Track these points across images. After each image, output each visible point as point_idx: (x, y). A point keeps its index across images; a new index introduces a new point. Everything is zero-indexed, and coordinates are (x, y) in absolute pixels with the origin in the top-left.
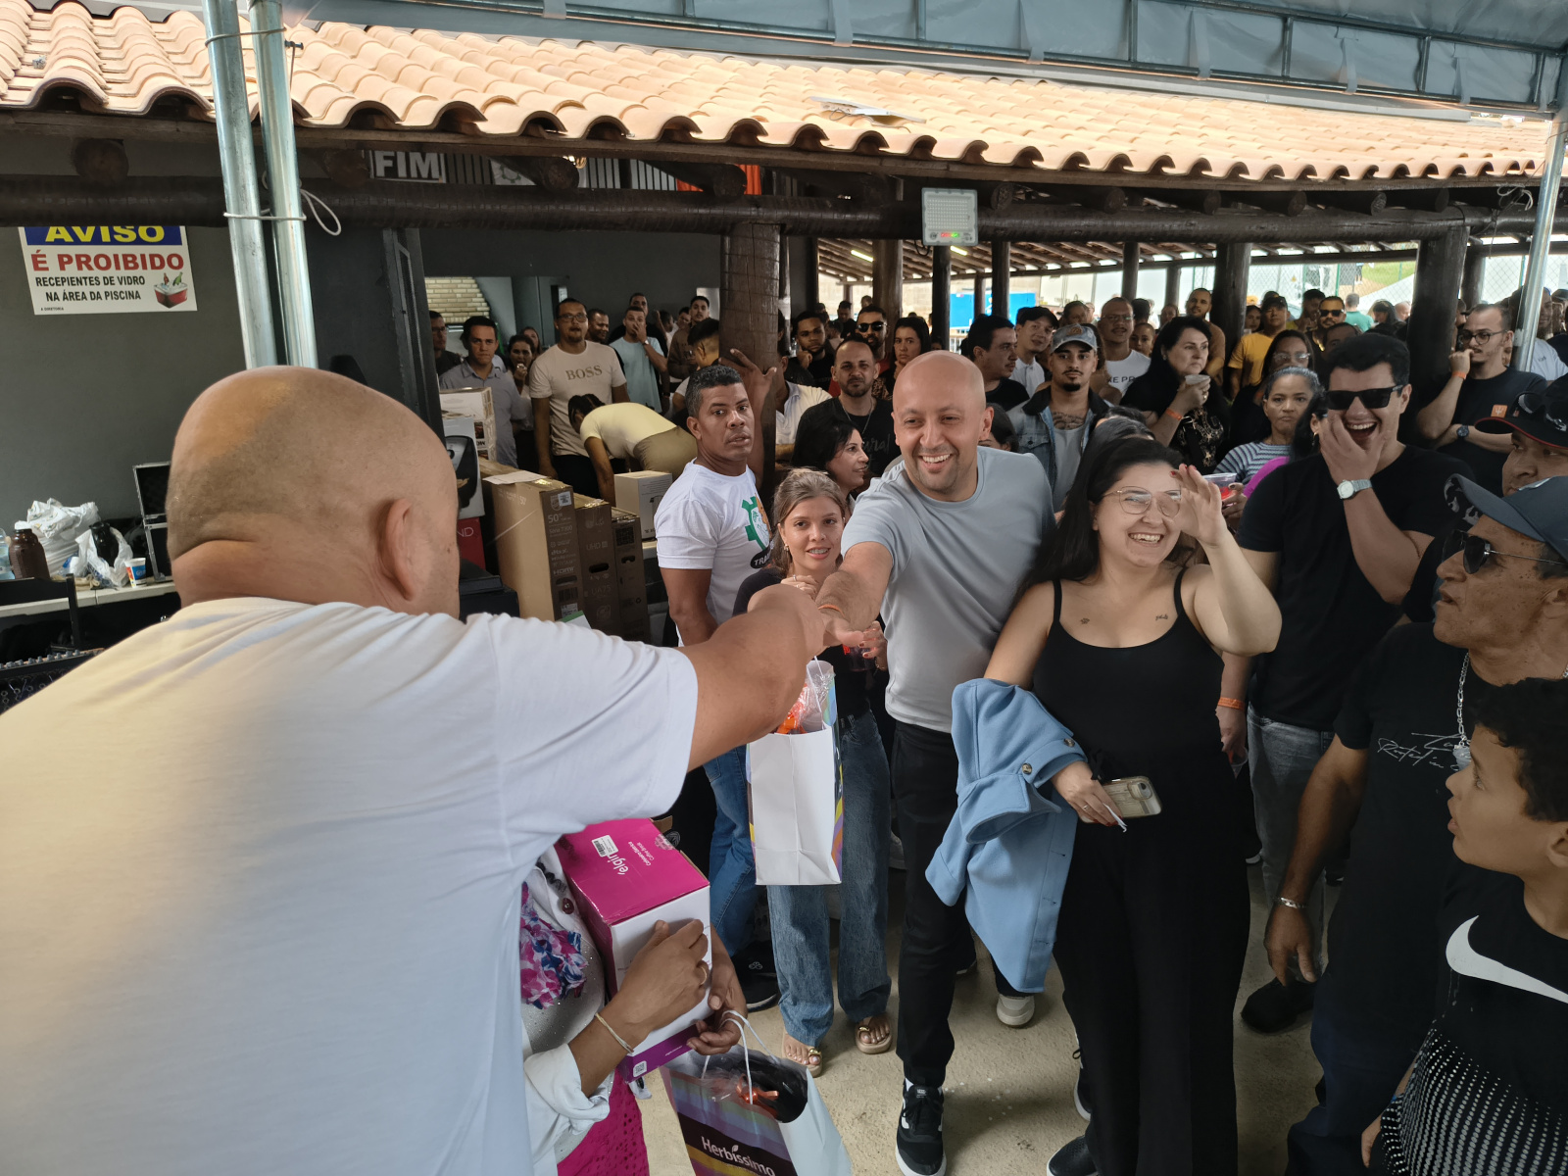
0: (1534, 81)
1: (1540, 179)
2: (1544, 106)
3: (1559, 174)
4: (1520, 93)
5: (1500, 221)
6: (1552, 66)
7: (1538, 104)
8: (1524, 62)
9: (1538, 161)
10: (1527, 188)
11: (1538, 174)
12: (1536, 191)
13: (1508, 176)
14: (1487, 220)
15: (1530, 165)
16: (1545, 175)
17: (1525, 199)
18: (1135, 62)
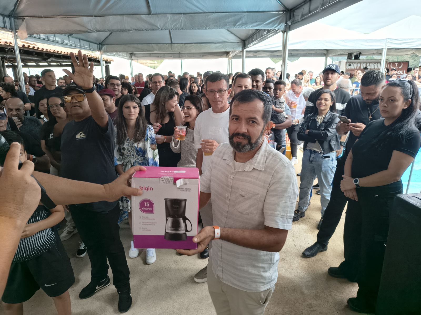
0: (4, 22)
1: (13, 47)
2: (8, 29)
3: (17, 46)
5: (8, 56)
6: (7, 20)
7: (7, 28)
9: (12, 42)
10: (11, 48)
11: (13, 45)
12: (14, 49)
13: (5, 45)
14: (5, 56)
15: (10, 43)
16: (14, 45)
17: (12, 51)
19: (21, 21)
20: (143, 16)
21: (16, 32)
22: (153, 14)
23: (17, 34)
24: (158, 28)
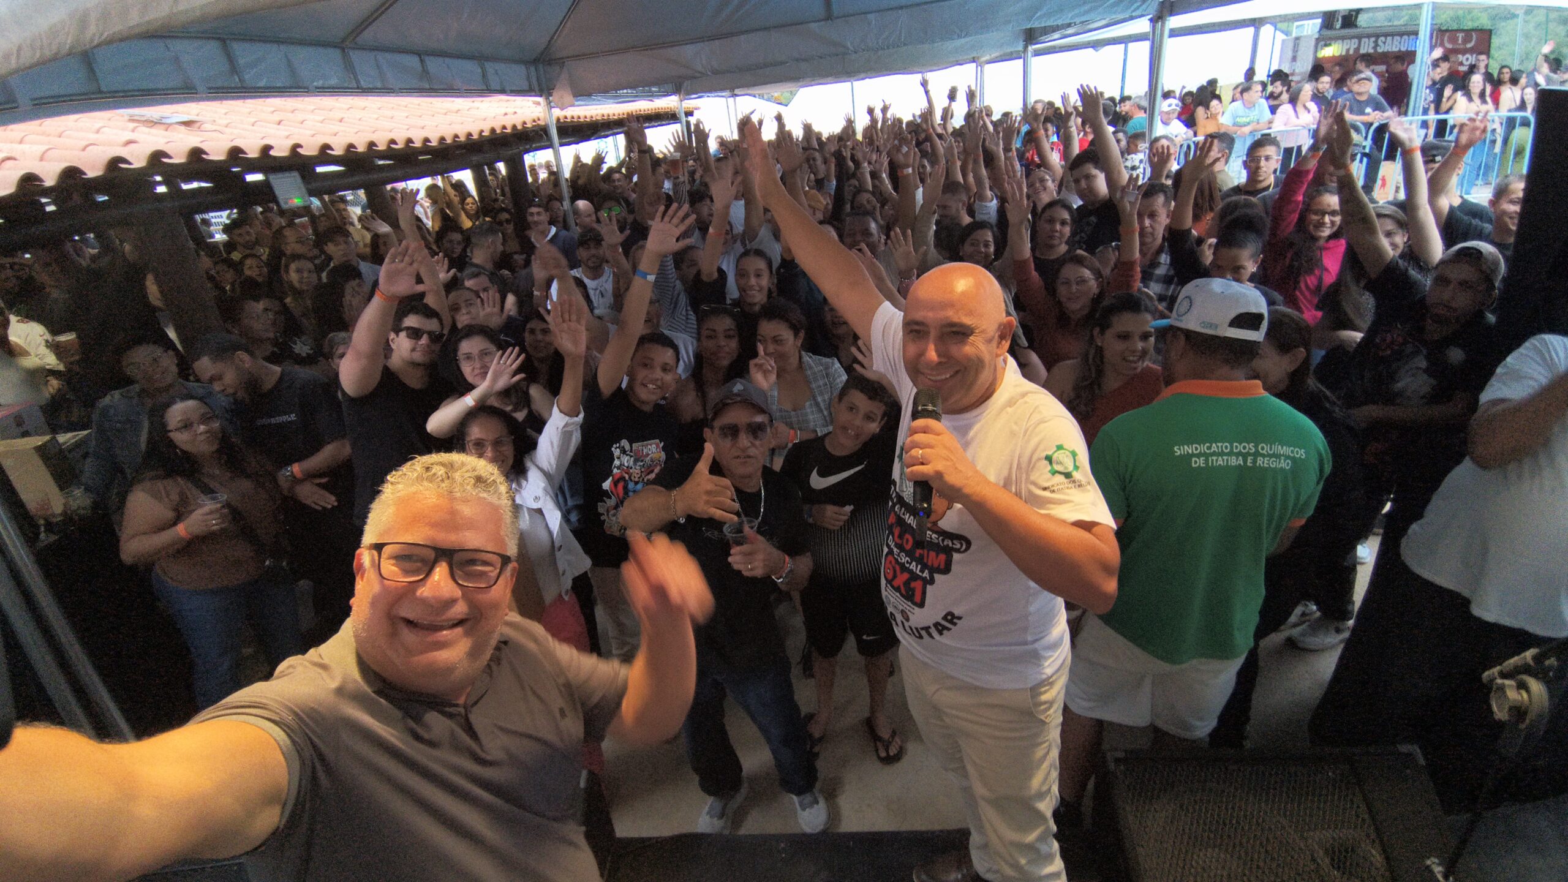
0: (528, 78)
2: (537, 91)
4: (526, 88)
6: (532, 70)
8: (521, 69)
13: (532, 126)
18: (362, 89)
19: (557, 68)
20: (813, 26)
21: (550, 95)
22: (838, 18)
23: (551, 98)
24: (848, 49)
